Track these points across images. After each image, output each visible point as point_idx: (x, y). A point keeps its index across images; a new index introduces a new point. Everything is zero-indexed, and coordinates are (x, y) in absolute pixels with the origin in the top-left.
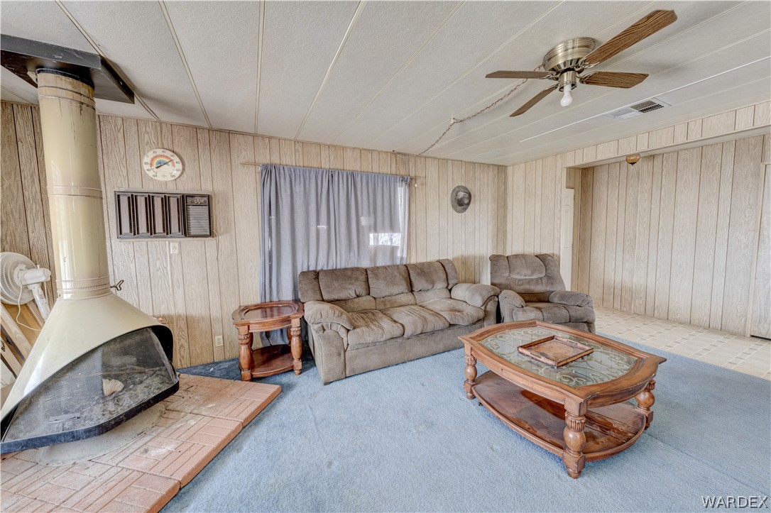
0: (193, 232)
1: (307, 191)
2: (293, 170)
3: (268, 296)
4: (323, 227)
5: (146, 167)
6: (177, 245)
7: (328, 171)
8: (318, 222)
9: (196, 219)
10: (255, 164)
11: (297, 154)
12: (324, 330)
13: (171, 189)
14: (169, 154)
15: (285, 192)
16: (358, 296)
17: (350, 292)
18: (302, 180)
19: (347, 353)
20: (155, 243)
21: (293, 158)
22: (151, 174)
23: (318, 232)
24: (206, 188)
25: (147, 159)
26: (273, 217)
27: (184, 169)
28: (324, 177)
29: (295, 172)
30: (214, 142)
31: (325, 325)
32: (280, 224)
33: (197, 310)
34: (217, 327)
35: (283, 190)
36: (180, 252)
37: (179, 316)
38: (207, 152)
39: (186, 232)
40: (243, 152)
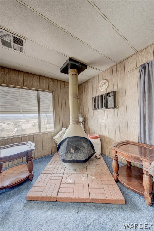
9: (110, 101)
10: (137, 68)
24: (115, 89)
25: (100, 85)
27: (109, 84)
30: (118, 68)
36: (107, 115)
38: (116, 74)
39: (107, 107)
40: (131, 65)
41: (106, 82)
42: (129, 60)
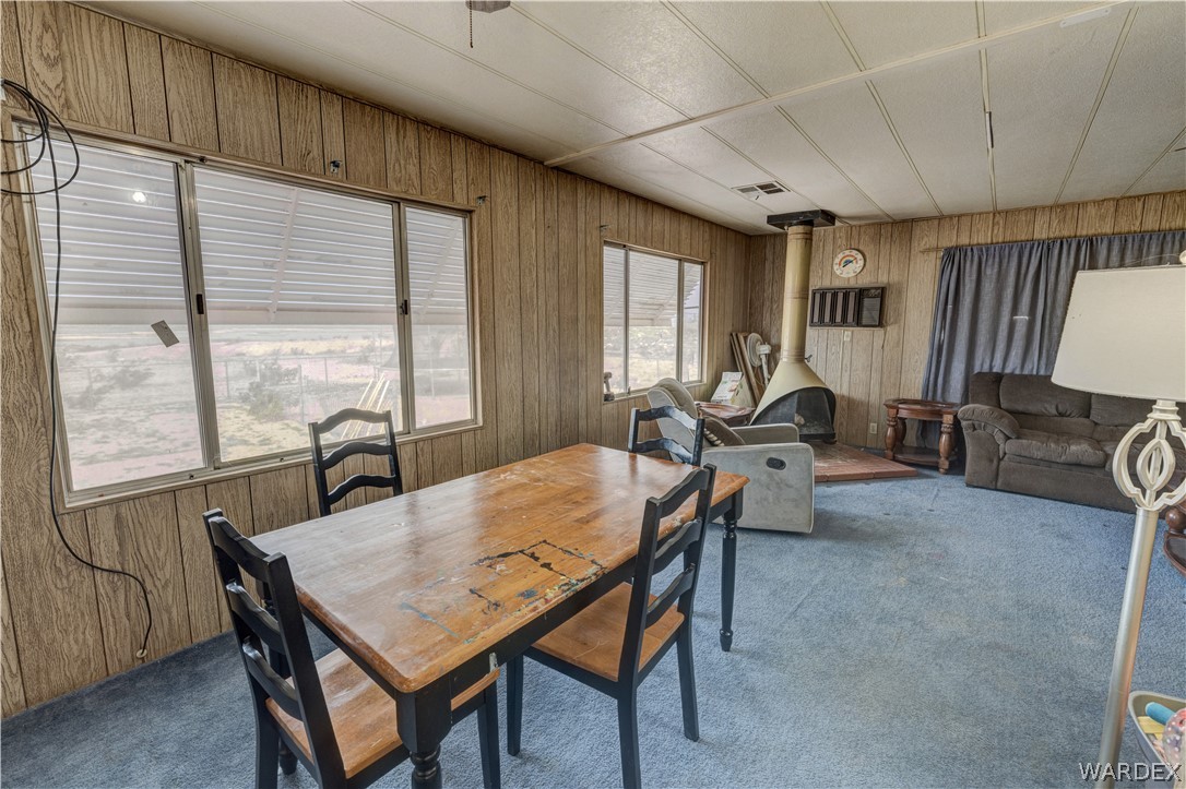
0: (864, 322)
1: (1003, 272)
2: (985, 250)
3: (930, 394)
4: (1022, 318)
5: (836, 267)
6: (850, 333)
7: (1041, 242)
8: (1015, 310)
9: (868, 310)
10: (937, 249)
11: (996, 227)
12: (975, 429)
13: (852, 284)
14: (854, 252)
15: (970, 276)
16: (1061, 415)
17: (1046, 405)
18: (997, 260)
19: (1002, 463)
20: (835, 330)
21: (989, 234)
22: (838, 272)
23: (1012, 326)
24: (883, 279)
25: (837, 261)
26: (950, 306)
27: (865, 265)
28: (1034, 251)
29: (987, 251)
30: (896, 235)
31: (976, 423)
32: (958, 315)
33: (858, 394)
34: (873, 413)
35: (967, 275)
36: (852, 341)
37: (843, 396)
38: (888, 246)
39: (859, 323)
40: (927, 239)
41: (860, 256)
42: (924, 225)
